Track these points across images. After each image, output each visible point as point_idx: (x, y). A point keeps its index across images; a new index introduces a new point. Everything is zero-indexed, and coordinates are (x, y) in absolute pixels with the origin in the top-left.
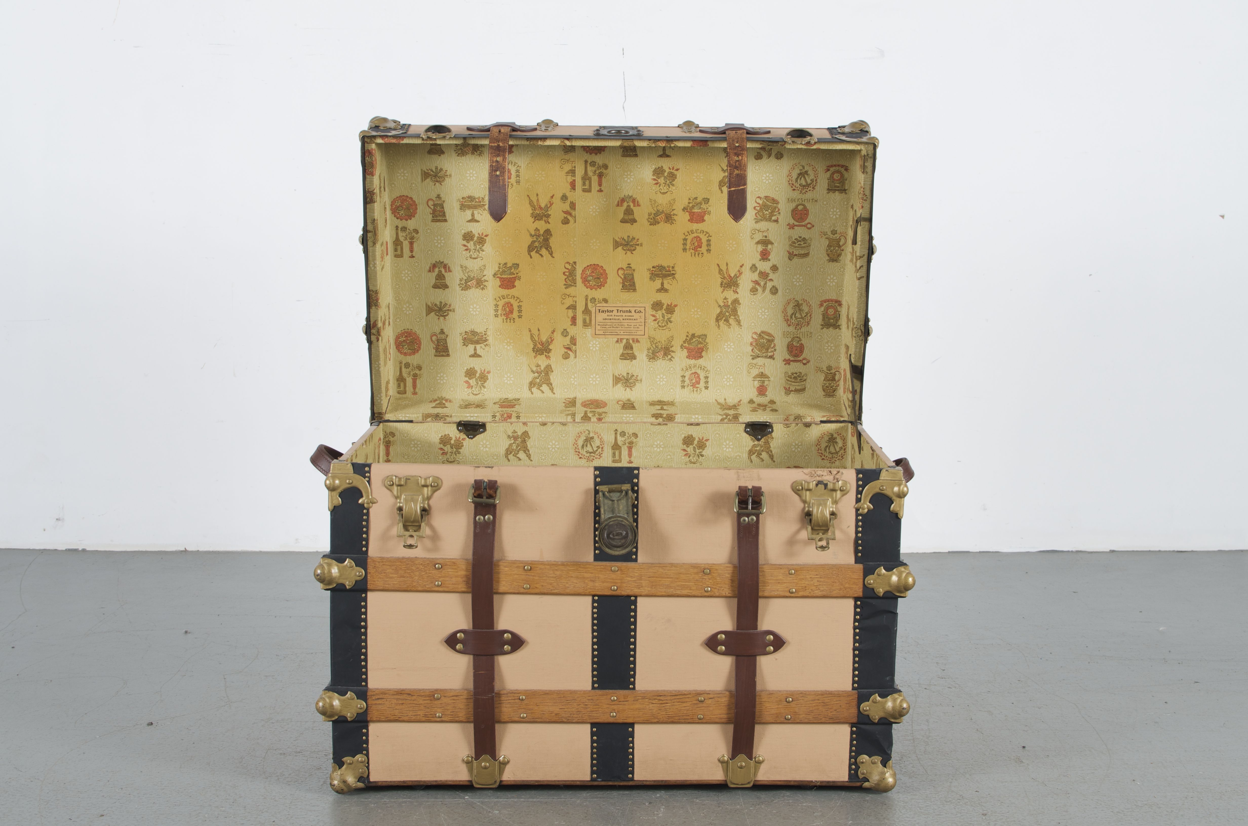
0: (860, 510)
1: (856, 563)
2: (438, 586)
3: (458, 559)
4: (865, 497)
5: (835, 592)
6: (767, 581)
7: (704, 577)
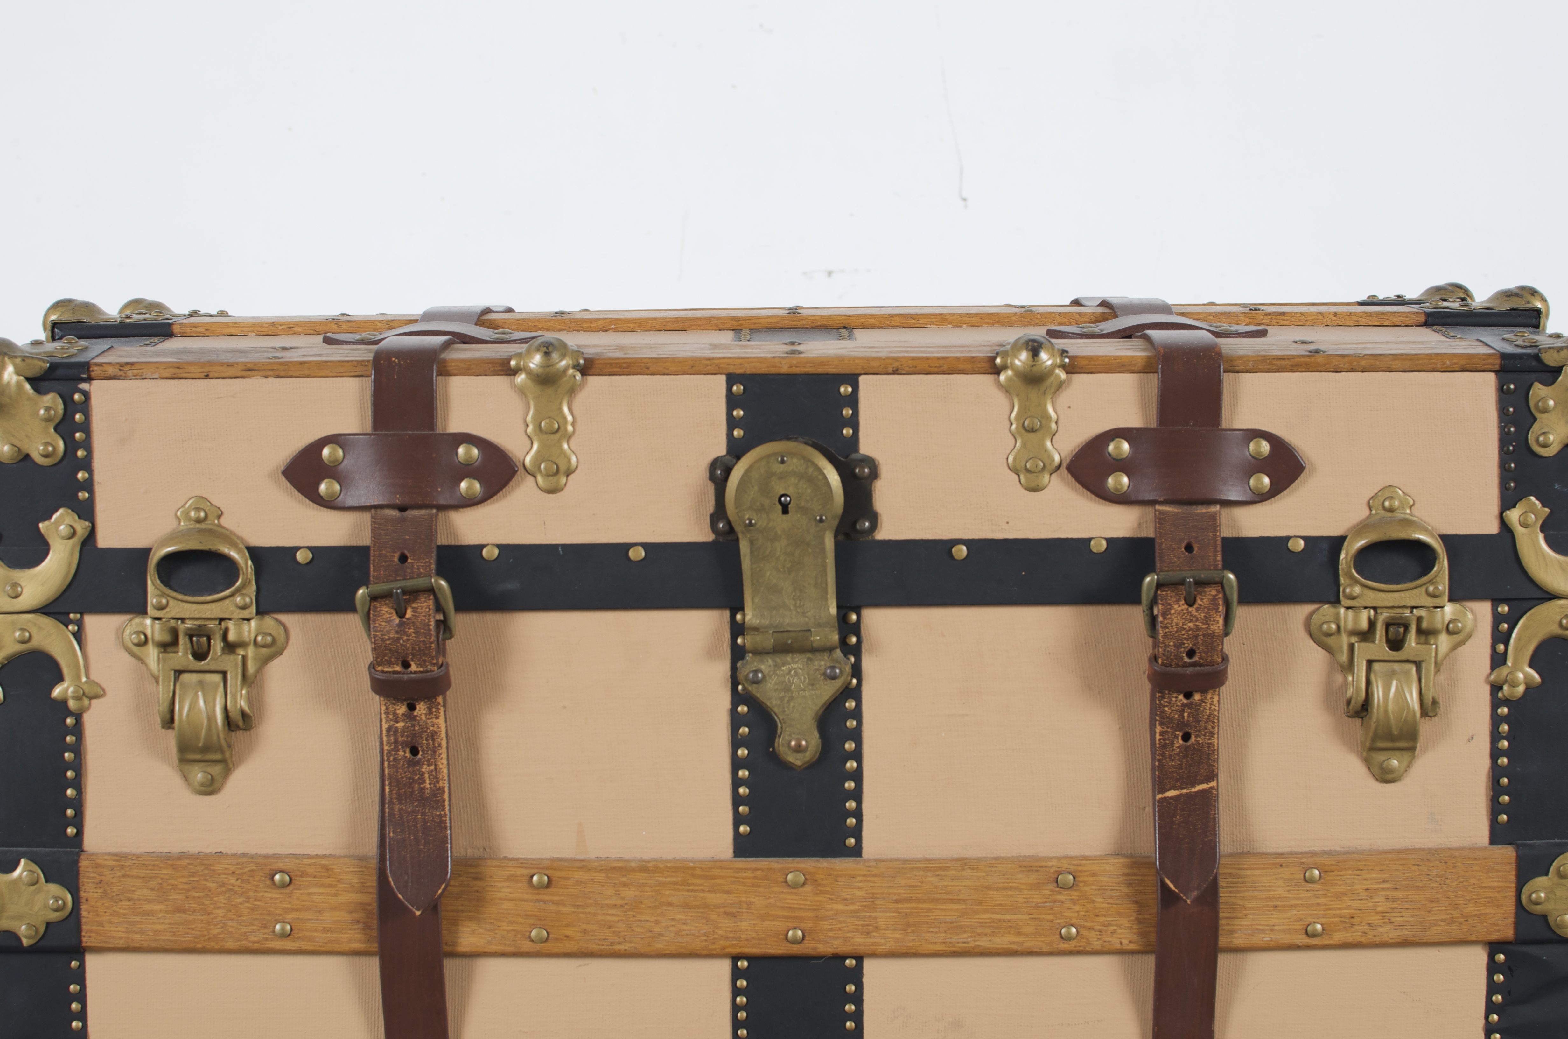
0: (1505, 688)
1: (1493, 841)
2: (284, 936)
3: (340, 857)
4: (1517, 650)
5: (1435, 929)
6: (1241, 902)
7: (1059, 897)
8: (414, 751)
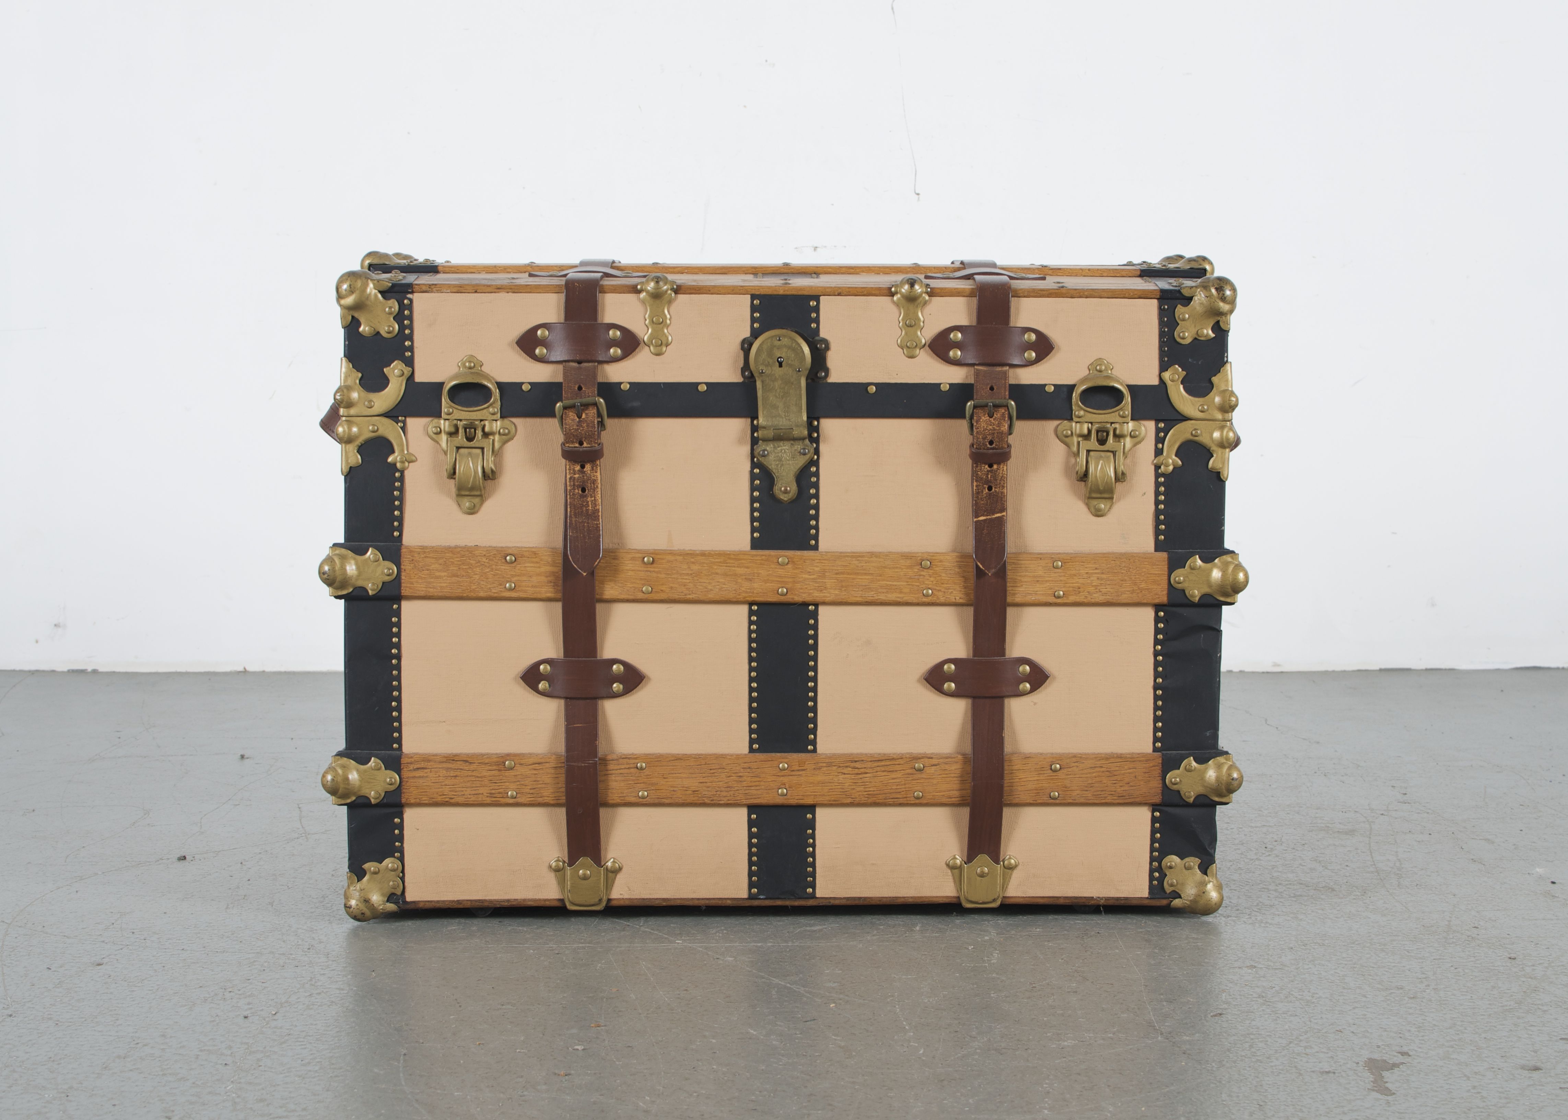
0: (1162, 467)
1: (1156, 549)
2: (511, 590)
3: (541, 547)
4: (1169, 447)
5: (1125, 596)
6: (1019, 578)
7: (922, 573)
8: (583, 490)
